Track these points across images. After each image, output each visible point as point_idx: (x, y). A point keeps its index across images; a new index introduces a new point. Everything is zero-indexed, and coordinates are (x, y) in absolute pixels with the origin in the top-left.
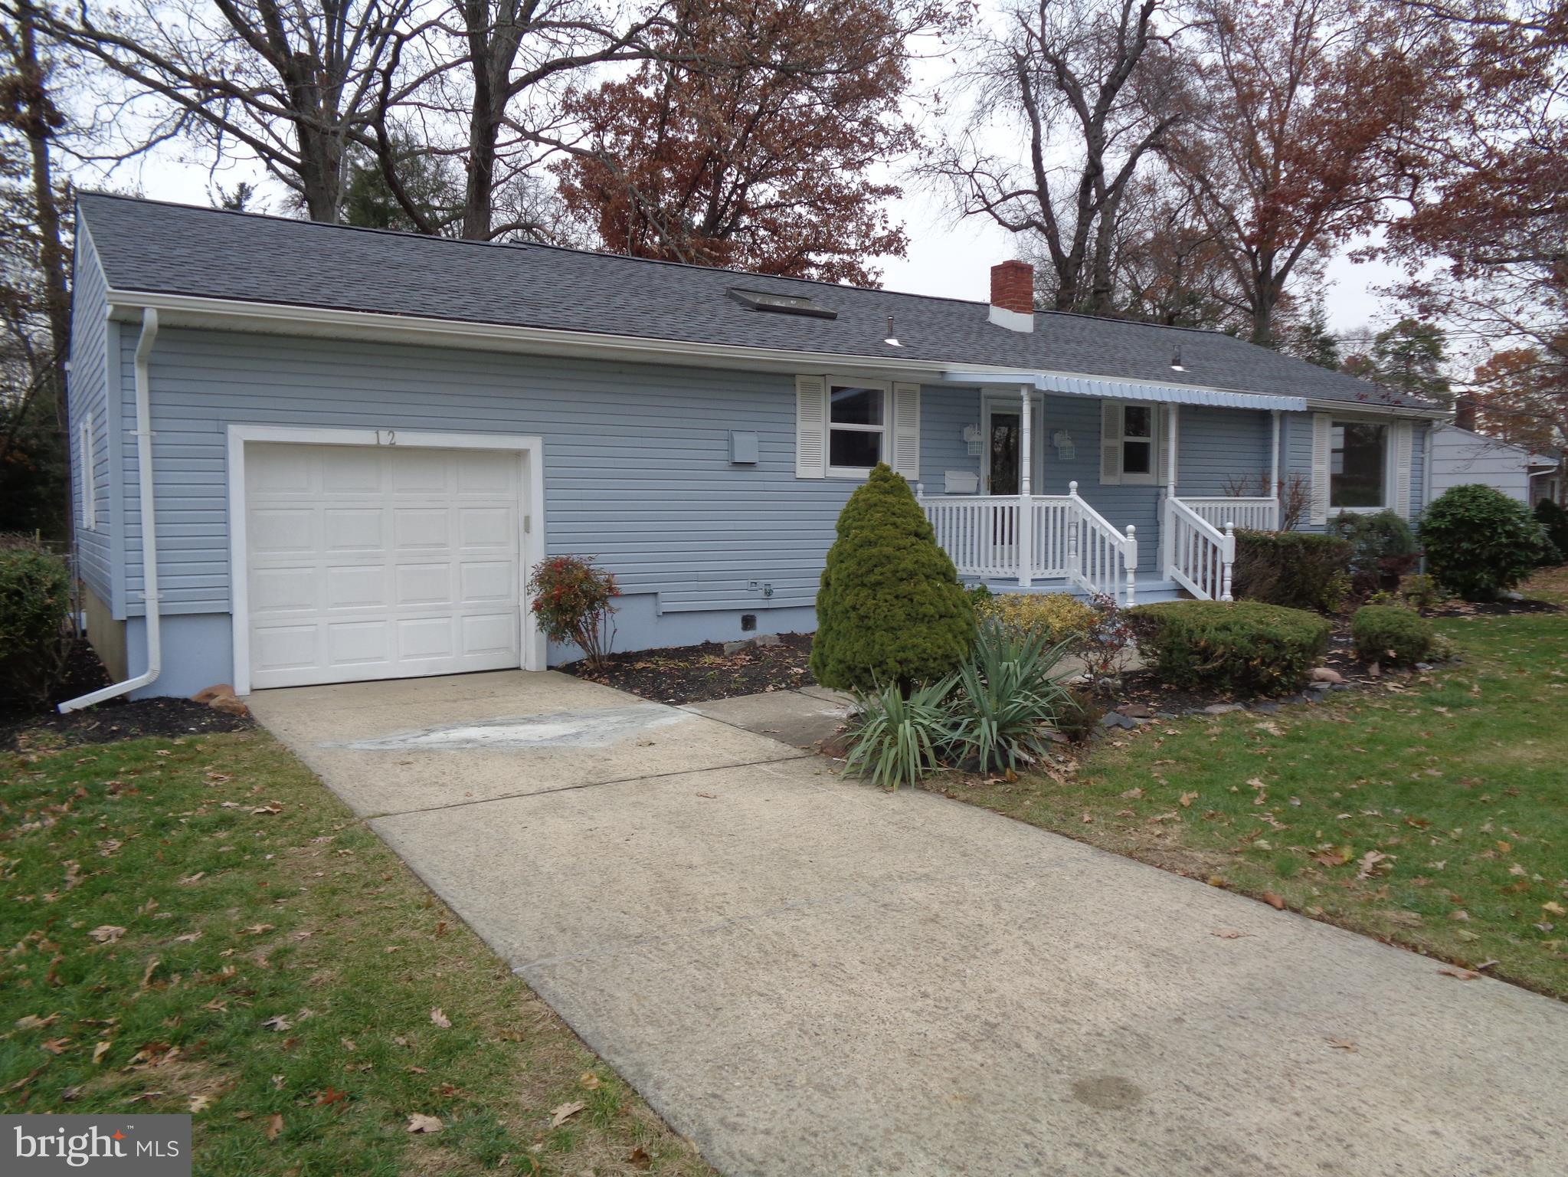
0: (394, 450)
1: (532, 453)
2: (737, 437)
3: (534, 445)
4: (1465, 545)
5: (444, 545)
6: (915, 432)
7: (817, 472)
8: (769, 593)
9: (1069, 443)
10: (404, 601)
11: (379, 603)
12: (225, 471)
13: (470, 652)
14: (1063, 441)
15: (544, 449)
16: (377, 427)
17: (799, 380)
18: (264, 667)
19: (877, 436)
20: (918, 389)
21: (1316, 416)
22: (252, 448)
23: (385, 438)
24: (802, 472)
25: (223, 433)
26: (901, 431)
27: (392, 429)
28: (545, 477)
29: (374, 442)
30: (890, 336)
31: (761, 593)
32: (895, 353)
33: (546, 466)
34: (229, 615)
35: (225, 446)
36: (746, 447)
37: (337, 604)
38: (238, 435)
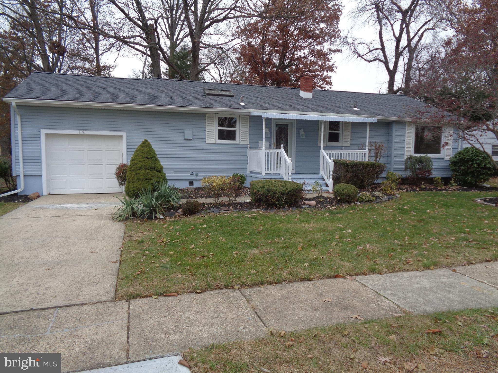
0: (84, 135)
1: (123, 136)
2: (186, 132)
3: (124, 134)
4: (462, 168)
5: (101, 160)
6: (248, 130)
7: (213, 141)
8: (197, 175)
9: (304, 133)
10: (90, 174)
11: (83, 174)
12: (40, 140)
13: (108, 188)
14: (302, 132)
15: (127, 135)
16: (79, 130)
17: (207, 115)
18: (53, 189)
19: (234, 131)
20: (248, 117)
21: (407, 124)
22: (47, 135)
23: (82, 132)
24: (208, 141)
25: (40, 131)
26: (242, 130)
27: (83, 130)
28: (127, 143)
29: (79, 133)
30: (242, 102)
31: (195, 175)
32: (243, 107)
33: (127, 140)
34: (41, 176)
35: (40, 134)
36: (188, 134)
37: (72, 174)
38: (43, 132)
